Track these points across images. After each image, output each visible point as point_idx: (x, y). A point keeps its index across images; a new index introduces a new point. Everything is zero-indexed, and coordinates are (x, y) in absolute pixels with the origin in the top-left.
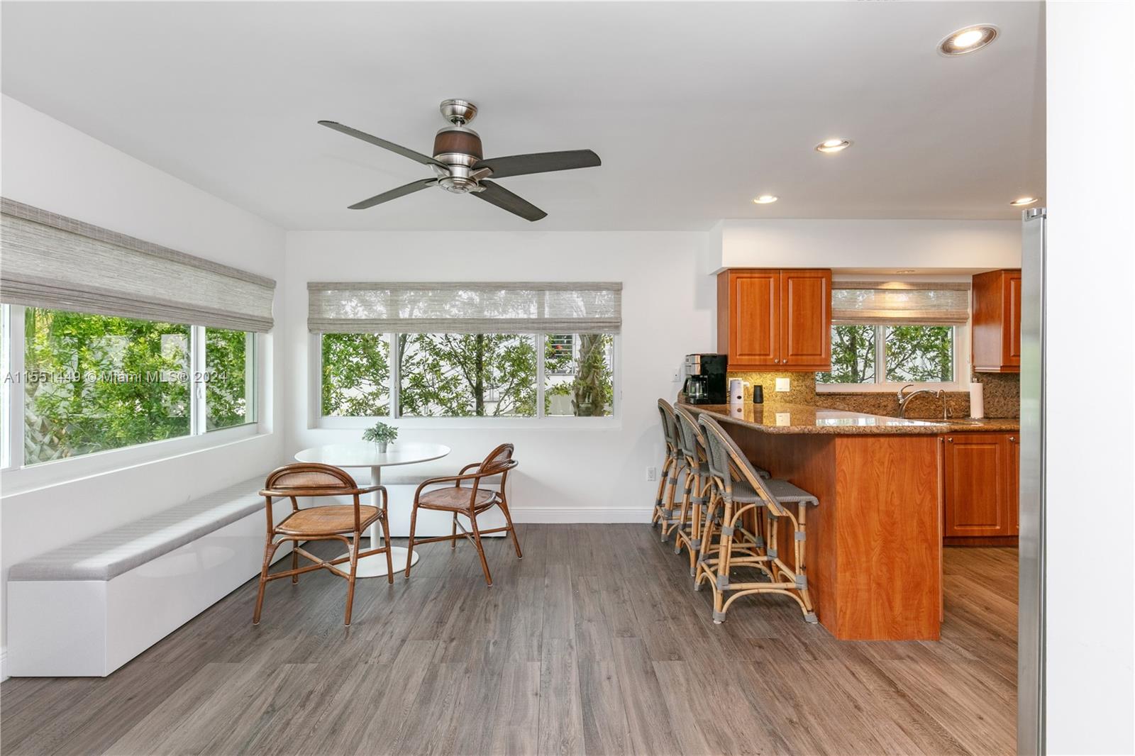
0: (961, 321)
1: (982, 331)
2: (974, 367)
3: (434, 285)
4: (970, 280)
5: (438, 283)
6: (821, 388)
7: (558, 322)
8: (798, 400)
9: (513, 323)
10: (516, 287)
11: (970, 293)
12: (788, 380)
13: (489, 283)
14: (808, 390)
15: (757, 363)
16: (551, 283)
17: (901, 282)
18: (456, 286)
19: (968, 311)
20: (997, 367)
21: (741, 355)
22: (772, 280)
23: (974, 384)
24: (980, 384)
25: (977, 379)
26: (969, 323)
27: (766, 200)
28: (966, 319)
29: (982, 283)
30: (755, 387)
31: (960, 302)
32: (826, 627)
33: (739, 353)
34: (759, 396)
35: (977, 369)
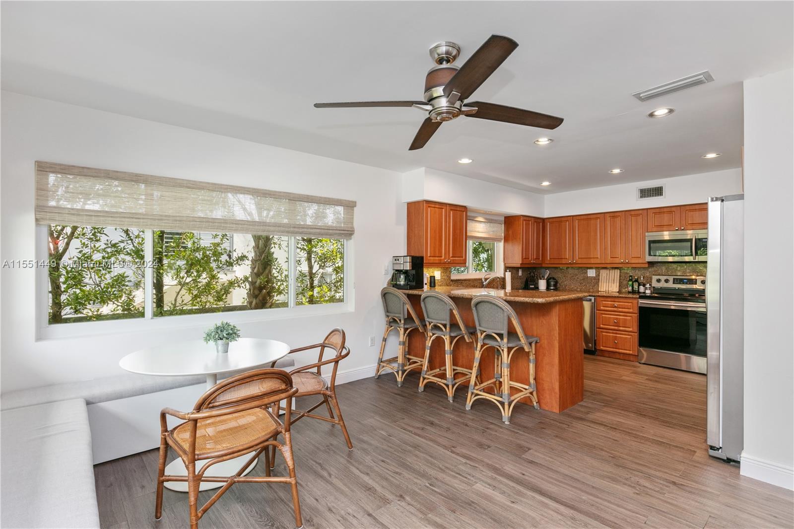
0: (499, 240)
1: (510, 246)
2: (505, 264)
3: (204, 185)
4: (503, 219)
5: (208, 183)
6: (453, 277)
7: (313, 228)
8: (442, 284)
9: (278, 227)
10: (281, 196)
11: (503, 225)
12: (440, 272)
13: (258, 189)
14: (448, 278)
15: (437, 262)
16: (308, 196)
17: (483, 217)
18: (227, 188)
19: (503, 235)
20: (518, 264)
21: (430, 256)
22: (443, 210)
23: (506, 273)
24: (510, 273)
25: (508, 270)
26: (503, 241)
27: (465, 161)
28: (502, 239)
29: (510, 221)
30: (431, 277)
31: (500, 230)
32: (547, 409)
33: (429, 255)
34: (433, 282)
35: (508, 265)
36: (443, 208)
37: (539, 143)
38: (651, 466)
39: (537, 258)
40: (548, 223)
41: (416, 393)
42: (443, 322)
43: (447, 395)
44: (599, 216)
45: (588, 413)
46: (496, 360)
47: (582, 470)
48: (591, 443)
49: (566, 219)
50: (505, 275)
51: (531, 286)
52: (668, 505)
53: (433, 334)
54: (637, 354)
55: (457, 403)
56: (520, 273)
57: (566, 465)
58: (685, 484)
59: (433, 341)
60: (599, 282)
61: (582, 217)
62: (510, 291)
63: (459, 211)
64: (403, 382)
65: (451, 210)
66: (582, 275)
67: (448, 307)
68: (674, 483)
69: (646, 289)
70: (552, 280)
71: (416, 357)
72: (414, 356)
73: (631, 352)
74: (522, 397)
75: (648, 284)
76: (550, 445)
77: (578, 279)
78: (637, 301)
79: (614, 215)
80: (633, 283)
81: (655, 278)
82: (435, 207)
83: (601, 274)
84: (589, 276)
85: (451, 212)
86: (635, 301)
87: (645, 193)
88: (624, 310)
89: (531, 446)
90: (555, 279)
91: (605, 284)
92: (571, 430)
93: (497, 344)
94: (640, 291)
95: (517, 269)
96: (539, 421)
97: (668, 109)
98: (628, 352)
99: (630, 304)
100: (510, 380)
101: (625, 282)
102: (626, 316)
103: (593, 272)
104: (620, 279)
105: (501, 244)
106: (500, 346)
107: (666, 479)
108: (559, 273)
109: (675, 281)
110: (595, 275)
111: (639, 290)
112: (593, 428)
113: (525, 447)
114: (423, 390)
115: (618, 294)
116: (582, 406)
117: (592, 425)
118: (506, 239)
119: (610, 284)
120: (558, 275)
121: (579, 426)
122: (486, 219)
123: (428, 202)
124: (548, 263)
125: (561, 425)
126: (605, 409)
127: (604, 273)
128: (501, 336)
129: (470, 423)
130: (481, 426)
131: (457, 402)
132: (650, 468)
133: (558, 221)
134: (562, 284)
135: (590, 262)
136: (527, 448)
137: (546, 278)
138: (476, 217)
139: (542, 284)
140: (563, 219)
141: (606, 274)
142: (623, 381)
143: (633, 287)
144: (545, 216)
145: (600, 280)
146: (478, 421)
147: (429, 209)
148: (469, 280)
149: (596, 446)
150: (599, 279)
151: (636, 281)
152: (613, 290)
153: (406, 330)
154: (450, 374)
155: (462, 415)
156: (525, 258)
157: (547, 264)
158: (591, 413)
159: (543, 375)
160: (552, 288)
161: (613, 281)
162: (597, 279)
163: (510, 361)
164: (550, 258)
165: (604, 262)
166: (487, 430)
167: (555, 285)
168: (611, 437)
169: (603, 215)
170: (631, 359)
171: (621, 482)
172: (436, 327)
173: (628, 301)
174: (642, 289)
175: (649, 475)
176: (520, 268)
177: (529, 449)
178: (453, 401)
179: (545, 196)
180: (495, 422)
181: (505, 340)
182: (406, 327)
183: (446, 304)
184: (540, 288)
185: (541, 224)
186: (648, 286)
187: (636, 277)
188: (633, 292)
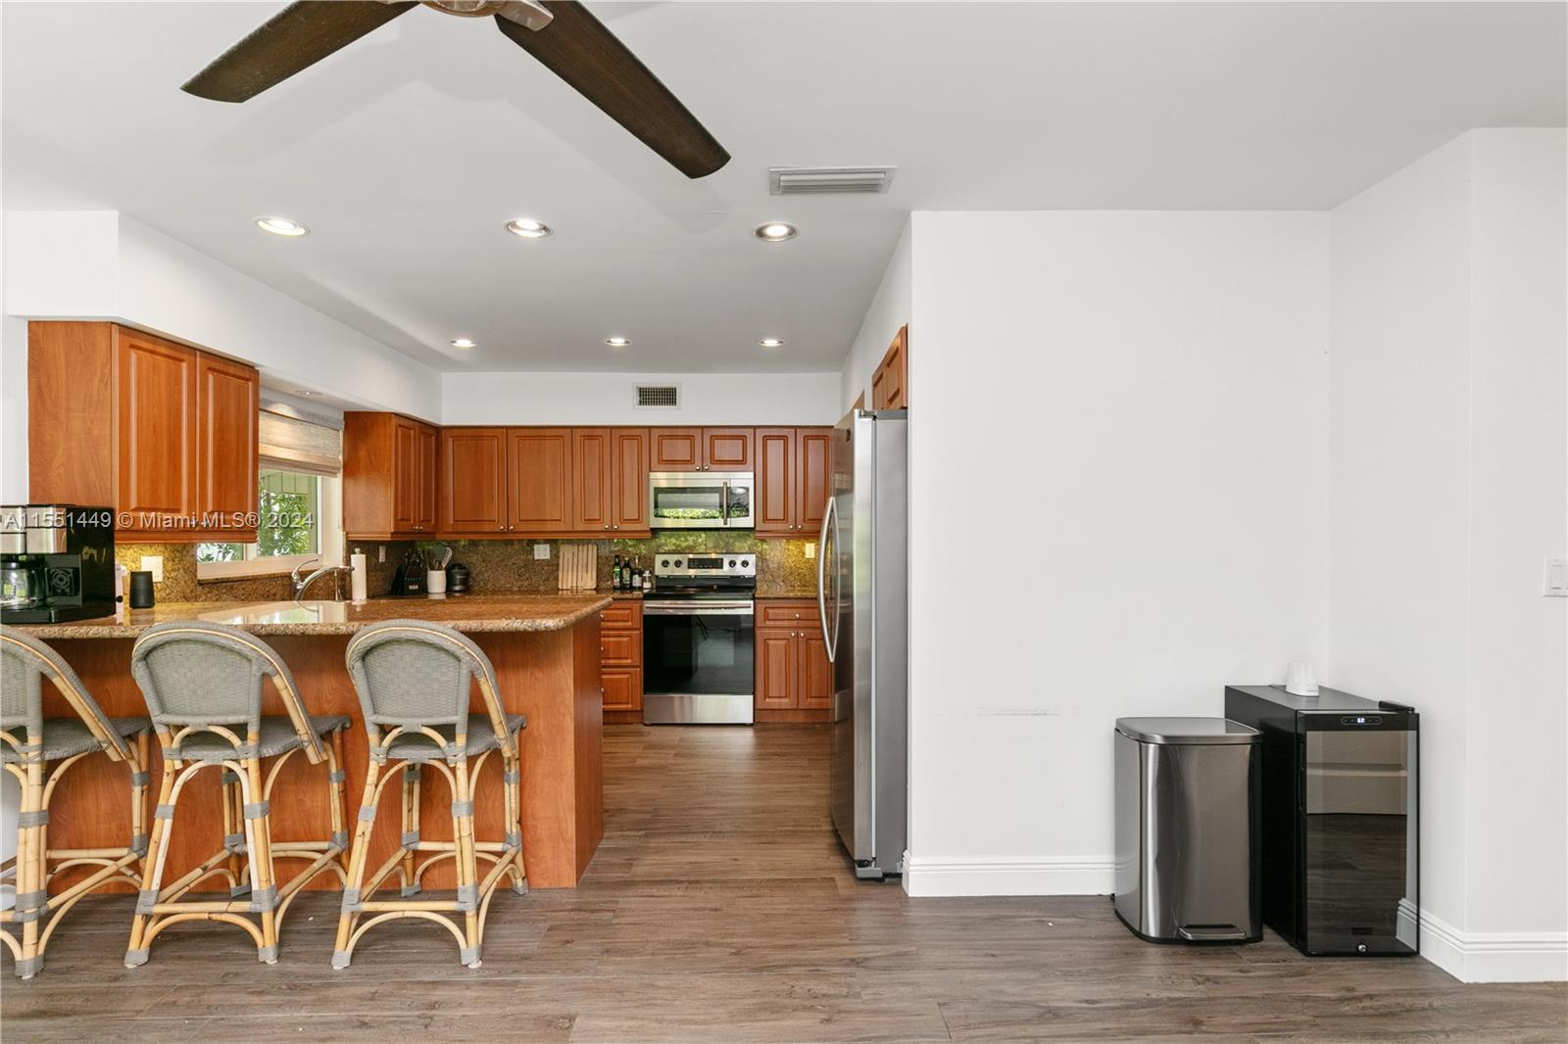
0: (327, 470)
1: (361, 488)
2: (348, 534)
4: (342, 418)
6: (204, 573)
8: (172, 596)
11: (341, 433)
12: (160, 559)
14: (188, 577)
17: (289, 405)
19: (341, 457)
20: (386, 533)
21: (138, 509)
22: (184, 365)
23: (352, 556)
24: (364, 556)
25: (357, 550)
26: (340, 475)
27: (281, 227)
28: (338, 469)
29: (359, 424)
30: (134, 575)
31: (332, 445)
32: (546, 885)
33: (133, 505)
34: (143, 592)
35: (353, 537)
36: (181, 360)
37: (515, 231)
38: (803, 942)
39: (427, 521)
40: (450, 440)
41: (116, 979)
42: (233, 719)
43: (254, 945)
44: (560, 432)
45: (631, 865)
46: (405, 796)
47: (708, 1017)
48: (679, 937)
49: (490, 433)
50: (348, 561)
51: (411, 587)
52: (881, 1018)
53: (186, 764)
54: (639, 709)
55: (297, 960)
56: (382, 558)
57: (671, 1021)
58: (869, 955)
59: (186, 786)
60: (558, 569)
61: (526, 431)
62: (365, 603)
63: (234, 376)
64: (46, 958)
65: (210, 369)
66: (523, 557)
67: (255, 667)
68: (854, 962)
69: (643, 580)
70: (457, 570)
71: (80, 847)
72: (70, 848)
73: (630, 706)
74: (498, 879)
75: (648, 572)
76: (608, 981)
77: (514, 567)
78: (638, 605)
79: (591, 433)
80: (621, 569)
81: (659, 559)
82: (152, 352)
83: (561, 554)
84: (536, 558)
85: (211, 377)
86: (636, 605)
87: (651, 396)
88: (616, 624)
89: (572, 1009)
90: (465, 568)
91: (570, 573)
92: (624, 920)
93: (436, 753)
94: (634, 585)
95: (376, 544)
96: (547, 925)
97: (788, 226)
98: (624, 707)
99: (628, 611)
100: (476, 841)
101: (606, 569)
102: (621, 636)
103: (545, 549)
104: (598, 563)
105: (336, 483)
106: (444, 761)
107: (840, 960)
108: (471, 554)
109: (692, 564)
110: (548, 557)
111: (631, 584)
112: (661, 897)
113: (557, 1018)
114: (146, 959)
115: (594, 592)
116: (607, 850)
117: (654, 891)
118: (350, 470)
119: (580, 574)
120: (473, 560)
121: (631, 902)
122: (298, 411)
123: (129, 331)
124: (450, 530)
125: (596, 916)
126: (654, 843)
127: (567, 552)
128: (448, 731)
129: (369, 1013)
130: (410, 1007)
131: (294, 957)
132: (803, 947)
133: (474, 436)
134: (478, 579)
135: (480, 530)
136: (563, 1018)
137: (444, 566)
138: (272, 402)
139: (437, 581)
140: (485, 432)
141: (571, 554)
142: (642, 769)
143: (621, 578)
144: (444, 422)
145: (561, 566)
146: (392, 994)
147: (133, 355)
148: (254, 579)
149: (694, 939)
150: (558, 565)
151: (627, 565)
152: (585, 585)
153: (49, 767)
154: (264, 879)
155: (331, 993)
156: (402, 520)
157: (448, 533)
158: (634, 862)
159: (539, 806)
160: (457, 588)
161: (585, 568)
162: (553, 565)
163: (475, 793)
164: (454, 521)
165: (571, 529)
166: (432, 1013)
167: (464, 582)
168: (704, 905)
169: (569, 430)
170: (629, 719)
171: (786, 1007)
172: (203, 738)
173: (625, 606)
174: (637, 581)
175: (813, 965)
176: (383, 543)
177: (571, 1018)
178: (279, 957)
179: (443, 374)
180: (442, 976)
181: (461, 740)
182: (48, 756)
183: (250, 661)
184: (429, 591)
185: (433, 438)
186: (647, 574)
187: (627, 559)
188: (623, 588)
